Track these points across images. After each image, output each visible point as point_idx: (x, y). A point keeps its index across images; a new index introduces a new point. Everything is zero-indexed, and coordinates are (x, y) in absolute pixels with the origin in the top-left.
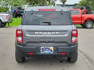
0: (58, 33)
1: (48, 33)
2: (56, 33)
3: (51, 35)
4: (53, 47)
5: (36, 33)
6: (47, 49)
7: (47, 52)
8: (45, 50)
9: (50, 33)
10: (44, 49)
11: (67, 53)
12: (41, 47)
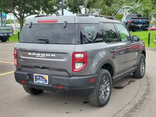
0: (54, 55)
1: (42, 55)
2: (52, 55)
3: (45, 58)
4: (47, 76)
5: (29, 54)
6: (41, 78)
7: (41, 82)
8: (39, 79)
9: (44, 55)
10: (38, 77)
11: (65, 88)
12: (35, 74)
